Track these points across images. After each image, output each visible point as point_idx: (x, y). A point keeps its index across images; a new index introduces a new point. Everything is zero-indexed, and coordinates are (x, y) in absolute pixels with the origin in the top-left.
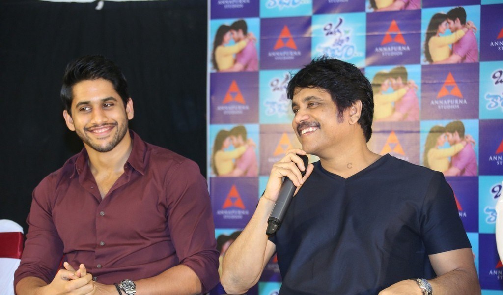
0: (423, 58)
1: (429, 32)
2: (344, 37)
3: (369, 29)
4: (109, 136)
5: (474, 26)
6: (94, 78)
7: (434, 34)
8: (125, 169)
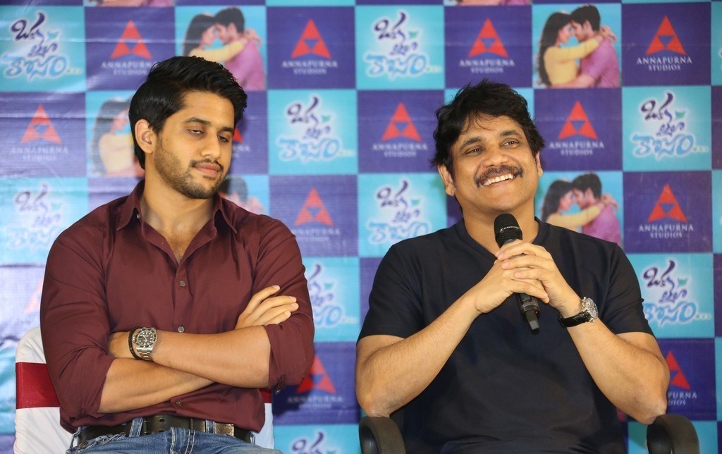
0: (536, 78)
2: (47, 43)
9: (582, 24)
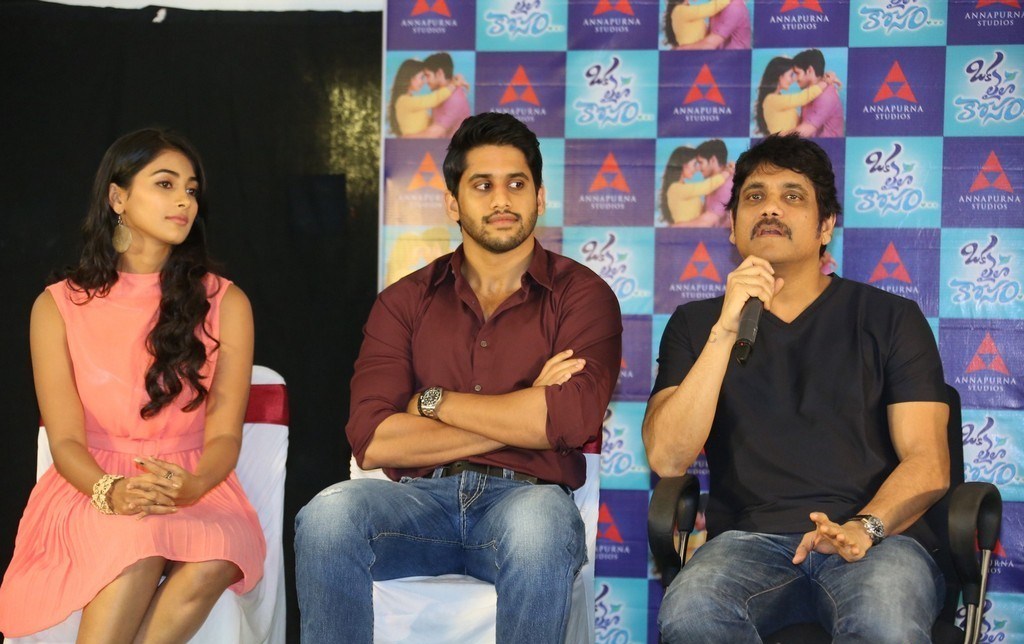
0: (753, 127)
1: (765, 86)
2: (620, 89)
3: (663, 76)
4: (510, 228)
5: (837, 80)
6: (501, 143)
7: (772, 90)
8: (523, 282)
9: (805, 70)
